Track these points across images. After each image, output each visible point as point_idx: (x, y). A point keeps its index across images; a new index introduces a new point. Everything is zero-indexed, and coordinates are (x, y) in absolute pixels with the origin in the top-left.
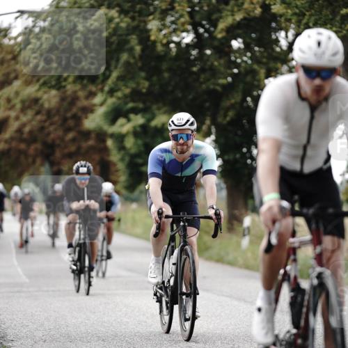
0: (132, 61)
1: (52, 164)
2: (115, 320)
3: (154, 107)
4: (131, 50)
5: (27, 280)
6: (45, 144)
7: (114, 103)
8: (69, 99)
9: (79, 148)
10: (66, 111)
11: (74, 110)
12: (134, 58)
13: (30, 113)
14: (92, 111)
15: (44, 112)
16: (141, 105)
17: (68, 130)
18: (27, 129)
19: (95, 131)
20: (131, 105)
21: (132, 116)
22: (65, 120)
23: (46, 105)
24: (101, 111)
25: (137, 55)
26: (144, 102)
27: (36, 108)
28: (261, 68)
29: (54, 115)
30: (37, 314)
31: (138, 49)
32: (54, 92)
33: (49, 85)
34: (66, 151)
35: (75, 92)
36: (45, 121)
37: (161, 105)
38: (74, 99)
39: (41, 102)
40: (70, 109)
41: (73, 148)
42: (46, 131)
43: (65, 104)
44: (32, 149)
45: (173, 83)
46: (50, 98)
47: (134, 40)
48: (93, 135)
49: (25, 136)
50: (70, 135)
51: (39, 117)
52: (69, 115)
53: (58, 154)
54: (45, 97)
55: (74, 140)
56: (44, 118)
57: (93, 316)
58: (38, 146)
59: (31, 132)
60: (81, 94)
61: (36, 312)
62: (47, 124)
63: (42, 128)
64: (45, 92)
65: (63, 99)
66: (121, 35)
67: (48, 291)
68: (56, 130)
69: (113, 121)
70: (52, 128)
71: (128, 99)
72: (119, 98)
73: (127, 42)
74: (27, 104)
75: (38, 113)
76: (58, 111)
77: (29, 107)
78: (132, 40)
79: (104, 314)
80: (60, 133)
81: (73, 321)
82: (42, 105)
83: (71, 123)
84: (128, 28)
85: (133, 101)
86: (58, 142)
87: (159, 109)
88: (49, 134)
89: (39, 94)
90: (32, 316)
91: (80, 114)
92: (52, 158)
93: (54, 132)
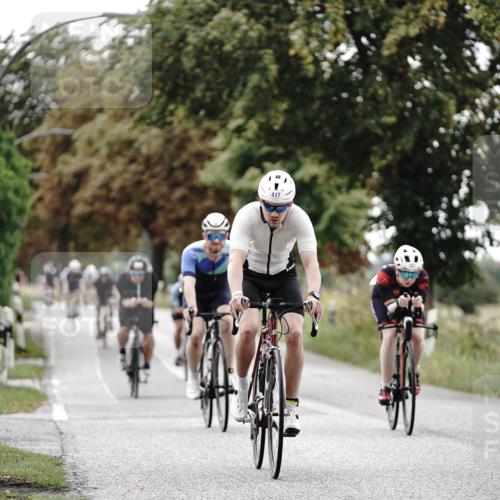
0: (264, 85)
1: (152, 234)
2: (243, 459)
3: (299, 152)
4: (264, 70)
5: (117, 402)
6: (143, 205)
7: (241, 147)
8: (177, 142)
9: (191, 212)
10: (173, 158)
11: (184, 156)
12: (268, 81)
13: (121, 161)
14: (210, 158)
15: (141, 160)
16: (280, 150)
17: (175, 185)
18: (116, 185)
19: (214, 186)
20: (265, 149)
21: (267, 165)
22: (172, 170)
23: (144, 150)
24: (223, 157)
25: (271, 78)
26: (285, 146)
27: (130, 153)
28: (450, 98)
29: (156, 164)
30: (130, 449)
31: (274, 69)
32: (155, 131)
33: (148, 121)
34: (173, 216)
35: (185, 131)
36: (142, 173)
37: (308, 149)
38: (185, 141)
39: (136, 145)
40: (178, 156)
41: (183, 212)
42: (144, 187)
43: (171, 147)
44: (125, 212)
45: (323, 117)
46: (150, 140)
47: (268, 56)
48: (210, 193)
49: (114, 194)
50: (179, 193)
51: (133, 167)
52: (176, 164)
53: (161, 220)
54: (142, 138)
55: (183, 199)
56: (141, 168)
57: (211, 453)
58: (133, 207)
59: (122, 189)
60: (194, 133)
61: (130, 446)
62: (145, 177)
63: (139, 183)
64: (143, 132)
65: (168, 141)
66: (249, 48)
67: (145, 417)
68: (157, 185)
69: (241, 172)
70: (152, 183)
71: (262, 141)
72: (249, 140)
73: (259, 58)
74: (116, 147)
75: (132, 161)
76: (161, 158)
77: (119, 153)
78: (267, 56)
79: (228, 450)
80: (164, 189)
81: (184, 460)
82: (138, 149)
83: (180, 175)
84: (259, 39)
85: (269, 143)
86: (161, 203)
87: (305, 155)
88: (148, 191)
89: (134, 134)
90: (123, 453)
91: (192, 162)
92: (152, 226)
93: (156, 189)
